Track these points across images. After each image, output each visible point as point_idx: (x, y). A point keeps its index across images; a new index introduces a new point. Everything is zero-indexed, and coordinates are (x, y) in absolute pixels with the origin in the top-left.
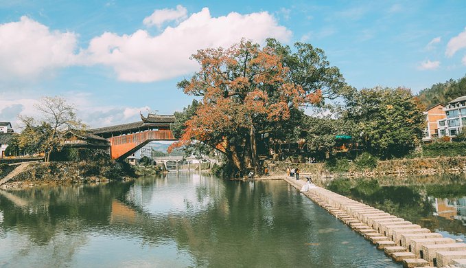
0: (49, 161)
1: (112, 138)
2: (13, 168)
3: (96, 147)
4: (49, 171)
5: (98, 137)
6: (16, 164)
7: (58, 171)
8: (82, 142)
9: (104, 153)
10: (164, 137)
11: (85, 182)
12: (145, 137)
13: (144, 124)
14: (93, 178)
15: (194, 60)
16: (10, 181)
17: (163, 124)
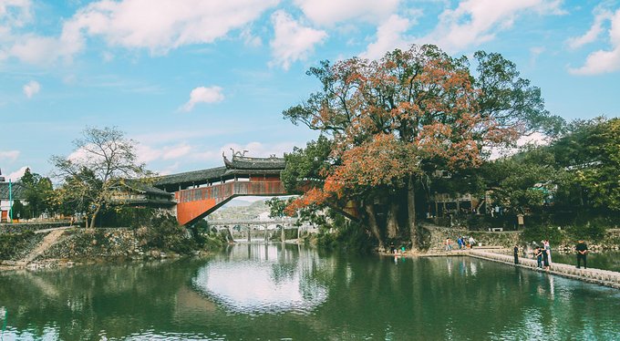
0: (94, 226)
1: (179, 193)
2: (41, 237)
3: (158, 206)
4: (94, 242)
5: (159, 191)
6: (45, 231)
7: (106, 242)
8: (140, 198)
9: (169, 214)
10: (259, 190)
11: (146, 259)
12: (230, 191)
13: (228, 172)
14: (155, 253)
15: (313, 76)
16: (40, 257)
17: (257, 172)
